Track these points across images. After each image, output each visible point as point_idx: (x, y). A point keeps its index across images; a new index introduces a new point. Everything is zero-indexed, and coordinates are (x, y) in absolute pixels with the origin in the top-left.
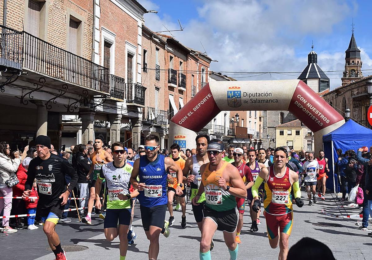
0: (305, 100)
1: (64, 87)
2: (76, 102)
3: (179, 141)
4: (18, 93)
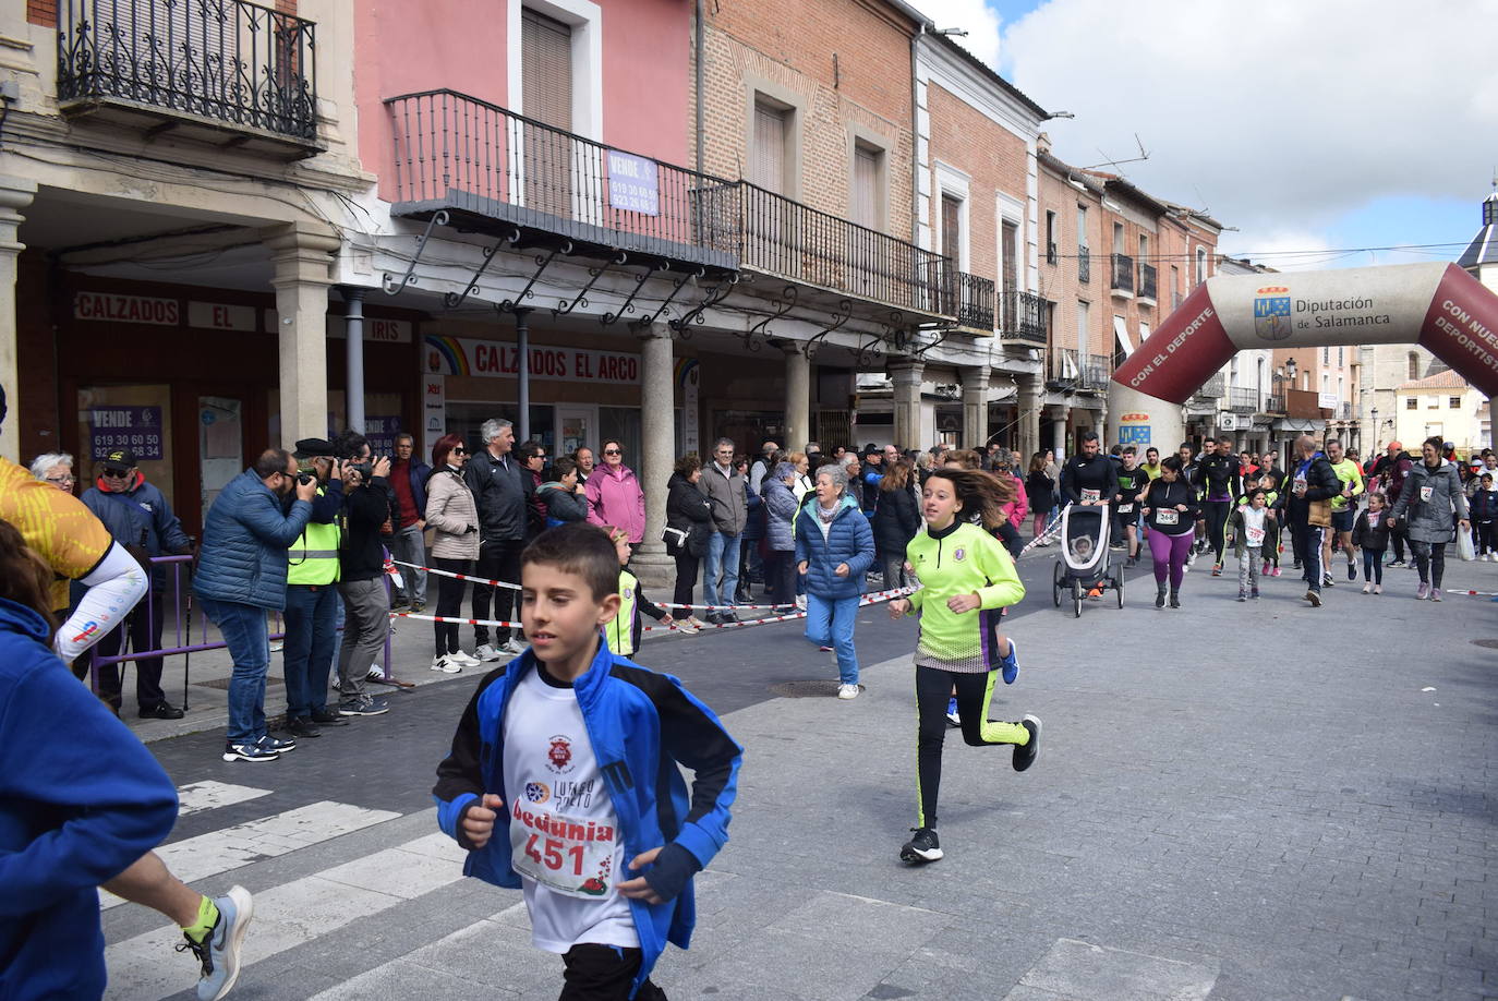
0: (1464, 314)
1: (844, 305)
2: (876, 342)
3: (1134, 428)
4: (737, 324)
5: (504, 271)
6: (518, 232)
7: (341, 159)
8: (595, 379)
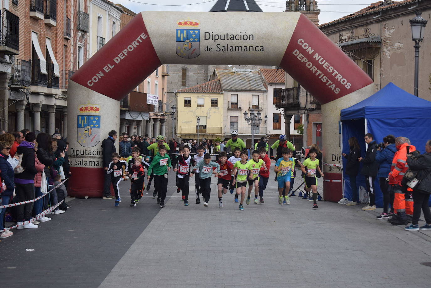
0: (310, 48)
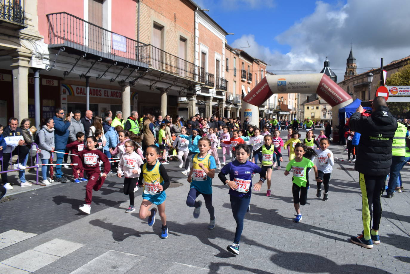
0: (327, 86)
1: (176, 79)
2: (184, 89)
3: (248, 113)
4: (148, 83)
5: (82, 65)
6: (86, 54)
7: (33, 31)
8: (110, 97)
